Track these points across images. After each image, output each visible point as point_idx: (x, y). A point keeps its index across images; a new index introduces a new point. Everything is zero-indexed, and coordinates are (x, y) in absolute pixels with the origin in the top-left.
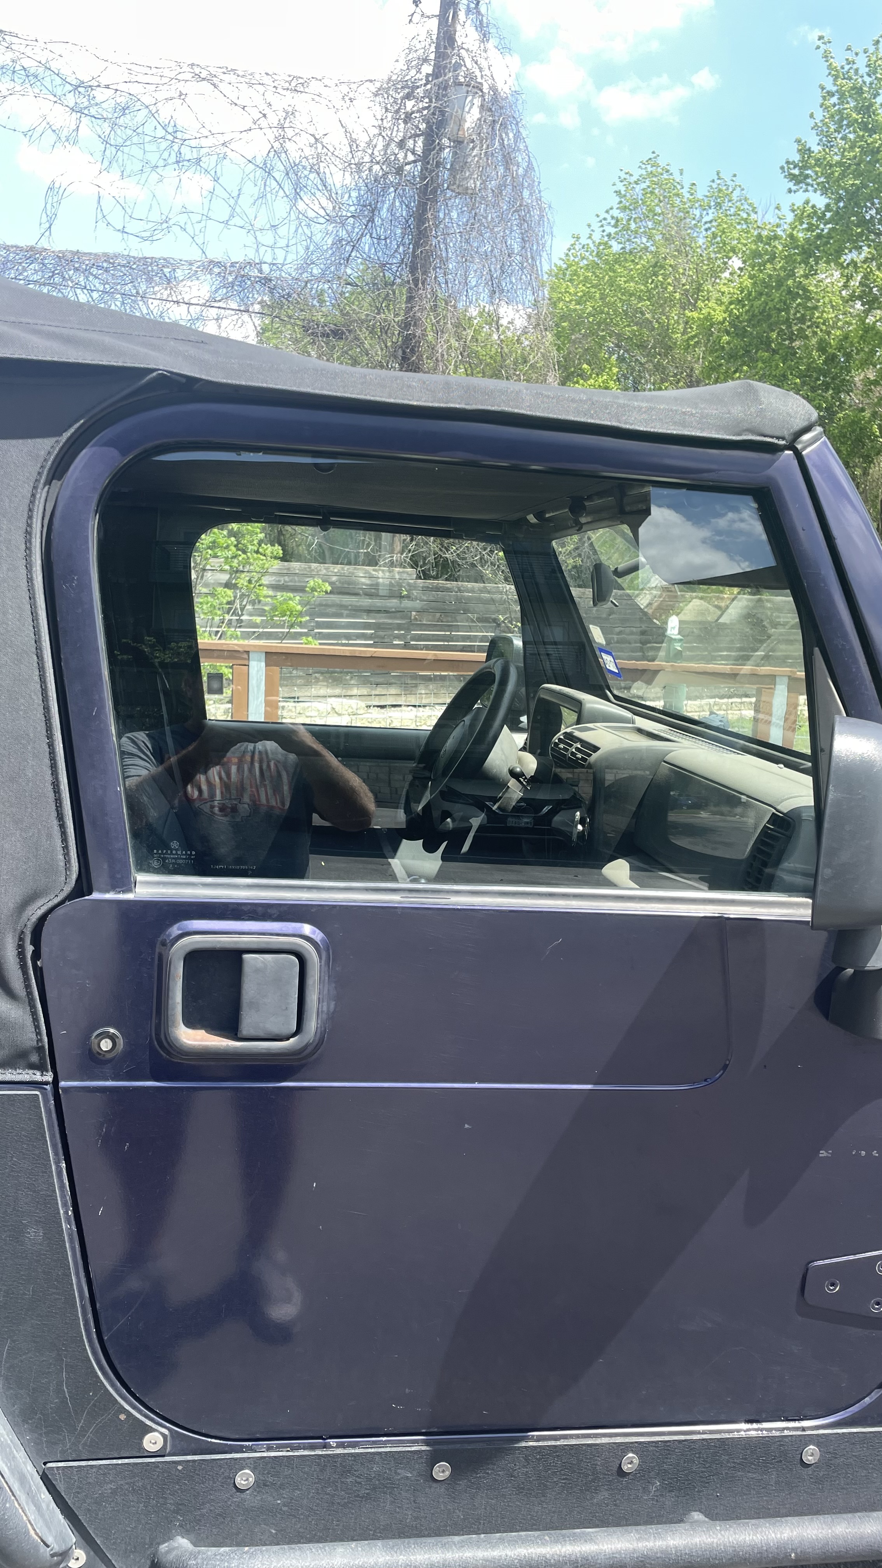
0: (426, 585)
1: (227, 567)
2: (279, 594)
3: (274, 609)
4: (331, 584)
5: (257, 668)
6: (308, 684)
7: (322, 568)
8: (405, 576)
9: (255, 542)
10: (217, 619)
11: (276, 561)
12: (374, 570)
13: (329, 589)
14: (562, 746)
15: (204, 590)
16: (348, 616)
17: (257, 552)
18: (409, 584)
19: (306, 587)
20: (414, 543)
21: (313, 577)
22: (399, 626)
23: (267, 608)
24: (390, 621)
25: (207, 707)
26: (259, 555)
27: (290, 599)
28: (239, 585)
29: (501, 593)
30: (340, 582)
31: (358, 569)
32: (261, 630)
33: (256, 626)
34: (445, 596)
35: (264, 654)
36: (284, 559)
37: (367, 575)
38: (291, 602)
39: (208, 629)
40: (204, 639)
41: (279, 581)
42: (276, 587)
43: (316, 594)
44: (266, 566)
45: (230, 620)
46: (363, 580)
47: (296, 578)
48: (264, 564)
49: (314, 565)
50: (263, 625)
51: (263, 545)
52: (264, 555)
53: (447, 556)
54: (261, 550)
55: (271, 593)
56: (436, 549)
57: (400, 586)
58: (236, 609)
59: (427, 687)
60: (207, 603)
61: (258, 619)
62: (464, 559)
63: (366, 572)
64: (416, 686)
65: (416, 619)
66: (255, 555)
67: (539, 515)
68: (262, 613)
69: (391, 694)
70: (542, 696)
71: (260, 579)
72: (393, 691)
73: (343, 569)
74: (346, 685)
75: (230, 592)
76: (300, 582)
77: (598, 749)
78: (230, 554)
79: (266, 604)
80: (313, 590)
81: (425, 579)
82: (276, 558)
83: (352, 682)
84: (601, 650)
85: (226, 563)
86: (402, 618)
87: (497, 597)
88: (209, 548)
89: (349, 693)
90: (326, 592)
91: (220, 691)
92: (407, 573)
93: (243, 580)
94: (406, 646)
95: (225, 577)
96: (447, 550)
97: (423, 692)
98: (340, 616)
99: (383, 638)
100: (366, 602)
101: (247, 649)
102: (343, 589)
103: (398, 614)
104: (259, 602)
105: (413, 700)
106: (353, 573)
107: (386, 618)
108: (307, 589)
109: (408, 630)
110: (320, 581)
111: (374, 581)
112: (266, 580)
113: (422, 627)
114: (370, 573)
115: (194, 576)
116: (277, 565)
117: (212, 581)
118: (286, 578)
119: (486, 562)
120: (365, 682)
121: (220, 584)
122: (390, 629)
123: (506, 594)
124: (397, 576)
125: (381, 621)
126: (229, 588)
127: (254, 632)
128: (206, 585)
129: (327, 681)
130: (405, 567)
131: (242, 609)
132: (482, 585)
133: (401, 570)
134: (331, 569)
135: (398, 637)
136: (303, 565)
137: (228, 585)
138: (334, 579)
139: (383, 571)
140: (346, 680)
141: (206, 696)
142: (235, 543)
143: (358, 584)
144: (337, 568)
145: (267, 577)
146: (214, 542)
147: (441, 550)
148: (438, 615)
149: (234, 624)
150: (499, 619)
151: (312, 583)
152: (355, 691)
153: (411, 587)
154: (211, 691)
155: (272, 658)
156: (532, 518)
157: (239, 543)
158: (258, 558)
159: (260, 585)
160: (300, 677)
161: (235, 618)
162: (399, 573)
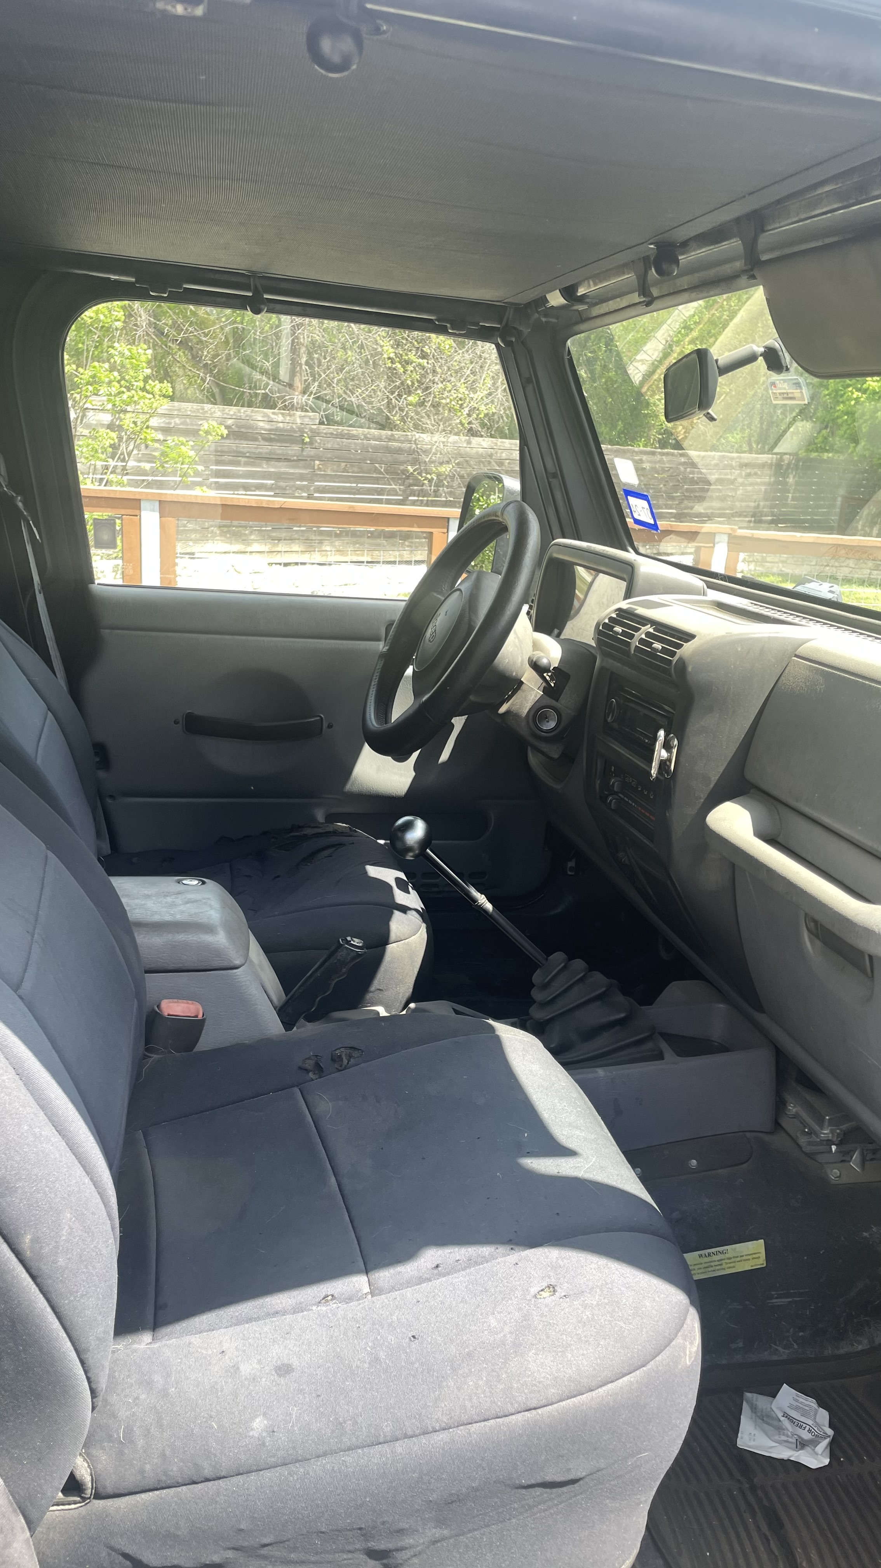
0: (330, 431)
1: (109, 406)
2: (169, 438)
3: (164, 454)
4: (227, 427)
5: (150, 519)
6: (204, 539)
7: (217, 410)
8: (307, 420)
9: (141, 377)
10: (99, 464)
11: (165, 400)
12: (274, 413)
13: (225, 432)
14: (618, 629)
15: (86, 432)
16: (246, 464)
17: (143, 389)
18: (311, 430)
19: (200, 430)
20: (316, 384)
21: (206, 419)
22: (302, 477)
23: (157, 454)
24: (291, 471)
25: (94, 564)
26: (145, 393)
27: (182, 444)
28: (125, 427)
29: (410, 441)
30: (237, 426)
31: (256, 412)
32: (150, 478)
33: (144, 473)
34: (350, 443)
35: (157, 504)
36: (172, 398)
37: (265, 419)
38: (182, 447)
39: (91, 476)
40: (87, 485)
41: (170, 423)
42: (166, 430)
43: (210, 438)
44: (154, 406)
45: (115, 467)
46: (261, 424)
47: (188, 420)
48: (152, 403)
49: (208, 407)
50: (153, 472)
51: (150, 381)
52: (152, 393)
53: (353, 399)
54: (148, 387)
55: (160, 436)
56: (341, 392)
57: (302, 431)
58: (122, 454)
59: (332, 544)
60: (87, 447)
61: (147, 466)
62: (371, 403)
63: (267, 415)
64: (321, 542)
65: (319, 469)
66: (141, 393)
67: (569, 292)
68: (151, 459)
69: (294, 552)
70: (555, 555)
71: (148, 420)
72: (296, 547)
73: (239, 411)
74: (246, 541)
75: (114, 435)
76: (192, 425)
77: (692, 637)
78: (114, 390)
79: (156, 449)
80: (207, 433)
81: (328, 425)
82: (164, 396)
83: (252, 537)
84: (628, 493)
85: (109, 401)
86: (305, 467)
87: (406, 446)
88: (88, 383)
89: (249, 549)
90: (222, 436)
91: (112, 545)
92: (310, 417)
93: (127, 421)
94: (310, 497)
95: (107, 418)
96: (353, 393)
97: (328, 548)
98: (238, 464)
99: (285, 489)
100: (266, 448)
101: (137, 497)
102: (238, 433)
103: (301, 464)
104: (147, 446)
105: (317, 557)
106: (250, 416)
107: (287, 467)
108: (201, 433)
109: (312, 481)
110: (215, 424)
111: (273, 426)
112: (154, 422)
113: (325, 478)
114: (269, 417)
115: (73, 415)
116: (165, 405)
117: (94, 422)
118: (177, 421)
119: (394, 407)
120: (265, 537)
121: (102, 425)
122: (292, 479)
123: (415, 443)
124: (299, 421)
125: (283, 470)
126: (113, 430)
127: (143, 480)
128: (87, 426)
129: (225, 536)
130: (306, 411)
131: (129, 454)
132: (390, 433)
133: (303, 414)
134: (227, 411)
135: (301, 488)
136: (195, 406)
137: (111, 427)
138: (230, 422)
139: (283, 414)
140: (245, 534)
141: (93, 551)
142: (119, 378)
143: (257, 428)
144: (232, 410)
145: (156, 418)
146: (94, 377)
147: (346, 393)
148: (343, 464)
149: (119, 471)
150: (408, 471)
151: (205, 426)
152: (256, 547)
153: (315, 433)
154: (99, 545)
155: (165, 507)
156: (556, 299)
157: (123, 378)
158: (144, 397)
159: (148, 427)
160: (194, 531)
161: (120, 464)
162: (300, 417)
